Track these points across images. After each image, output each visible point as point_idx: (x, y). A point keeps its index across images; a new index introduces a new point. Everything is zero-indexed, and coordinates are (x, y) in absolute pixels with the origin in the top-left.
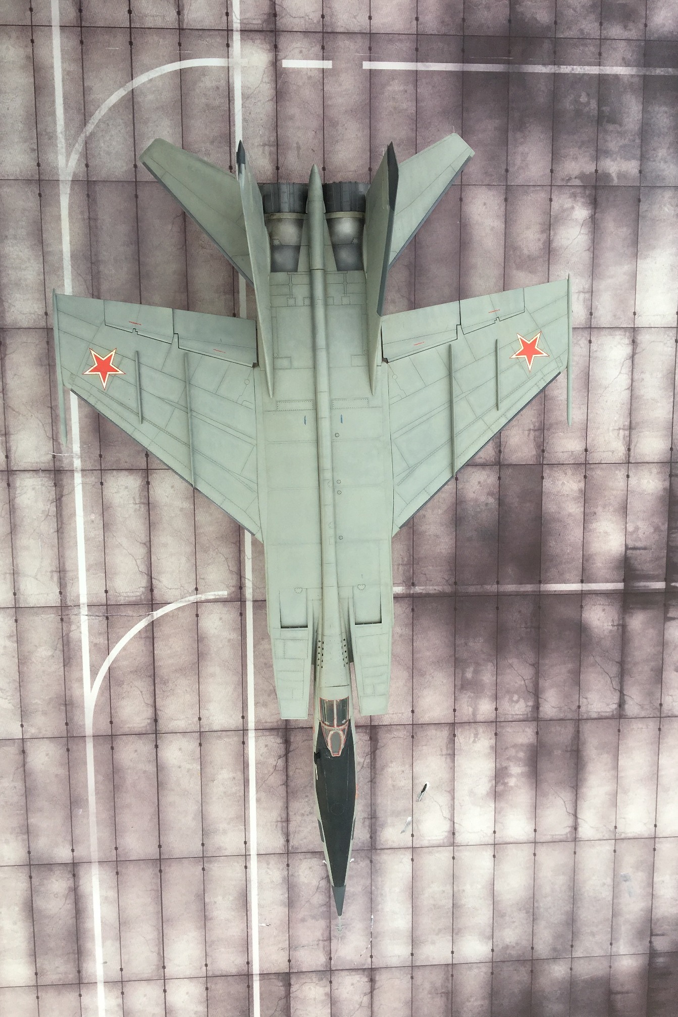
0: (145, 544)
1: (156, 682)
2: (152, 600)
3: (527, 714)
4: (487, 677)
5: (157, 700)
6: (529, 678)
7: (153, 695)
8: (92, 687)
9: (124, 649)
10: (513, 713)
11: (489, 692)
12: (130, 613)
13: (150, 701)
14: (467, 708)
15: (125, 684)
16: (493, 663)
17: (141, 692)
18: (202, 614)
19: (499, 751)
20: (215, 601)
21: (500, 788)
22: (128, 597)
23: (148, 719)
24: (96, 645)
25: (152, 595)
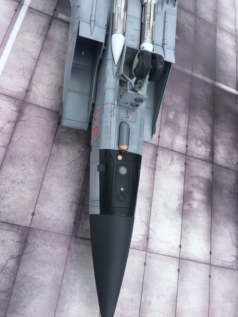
3: (206, 157)
4: (183, 122)
6: (208, 133)
10: (197, 153)
11: (183, 133)
14: (167, 138)
16: (186, 115)
19: (187, 177)
21: (186, 207)
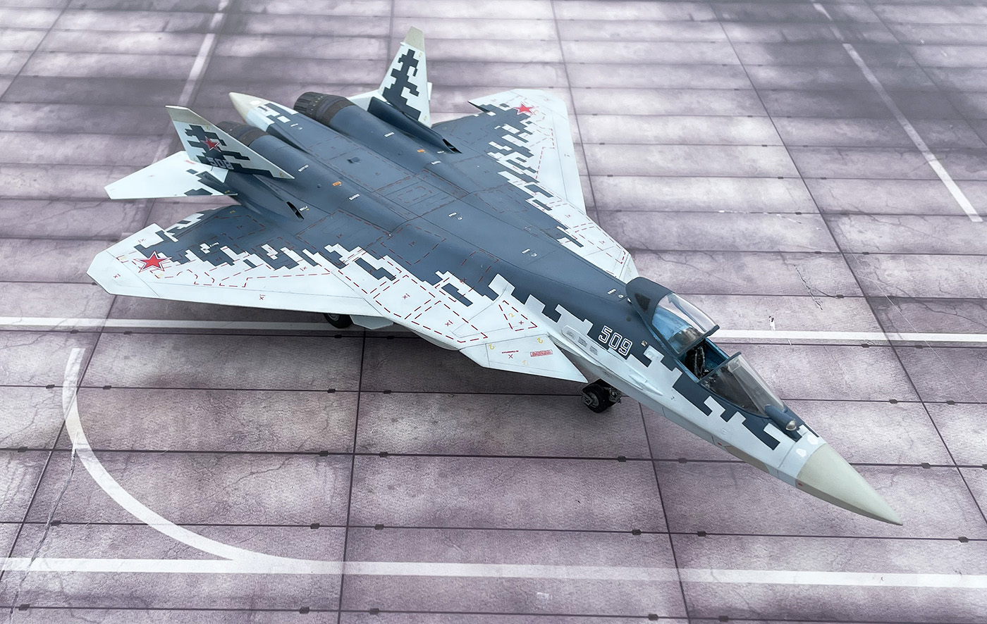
1: (234, 450)
2: (44, 450)
5: (276, 451)
7: (264, 457)
8: (219, 558)
9: (141, 498)
12: (60, 485)
13: (277, 462)
15: (225, 500)
17: (252, 473)
18: (107, 382)
20: (87, 363)
22: (19, 487)
23: (317, 465)
24: (113, 547)
25: (31, 450)
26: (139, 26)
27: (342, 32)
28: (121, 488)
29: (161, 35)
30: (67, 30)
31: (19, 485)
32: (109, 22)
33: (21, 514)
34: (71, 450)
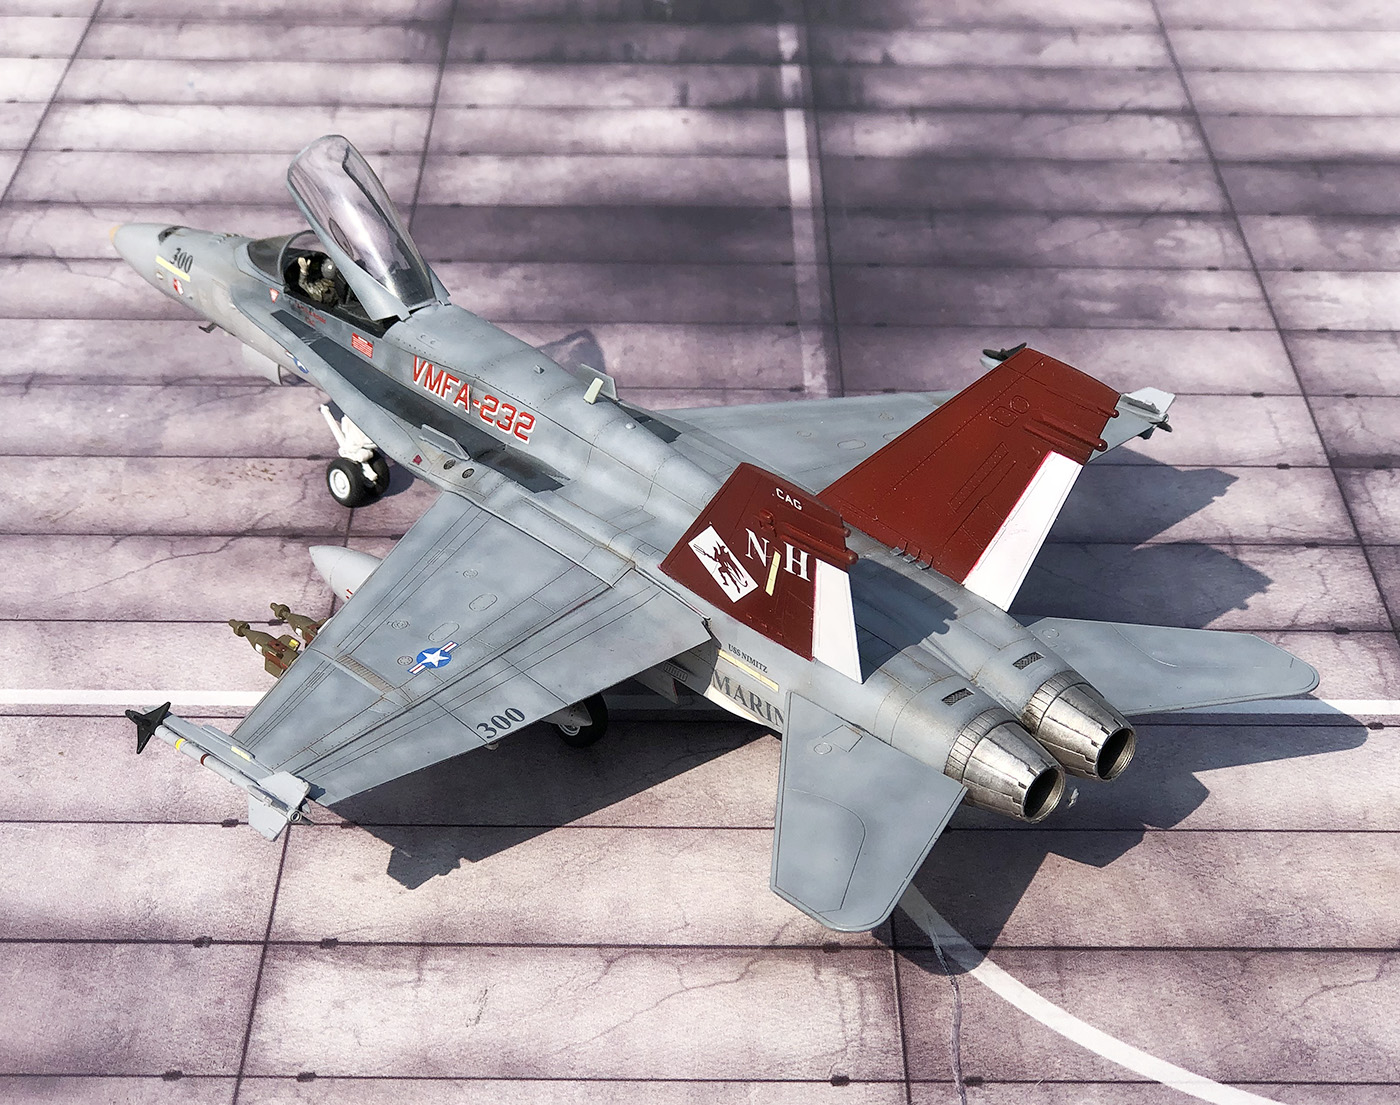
0: (611, 962)
1: (1267, 945)
5: (1353, 945)
7: (1333, 957)
9: (1123, 1034)
12: (944, 1012)
13: (1368, 967)
15: (1295, 1037)
17: (1326, 988)
25: (849, 948)
26: (625, 96)
27: (1083, 104)
28: (1071, 1016)
29: (683, 113)
30: (472, 107)
31: (861, 1014)
32: (555, 88)
33: (894, 1066)
34: (932, 948)
